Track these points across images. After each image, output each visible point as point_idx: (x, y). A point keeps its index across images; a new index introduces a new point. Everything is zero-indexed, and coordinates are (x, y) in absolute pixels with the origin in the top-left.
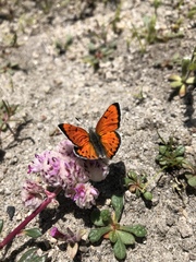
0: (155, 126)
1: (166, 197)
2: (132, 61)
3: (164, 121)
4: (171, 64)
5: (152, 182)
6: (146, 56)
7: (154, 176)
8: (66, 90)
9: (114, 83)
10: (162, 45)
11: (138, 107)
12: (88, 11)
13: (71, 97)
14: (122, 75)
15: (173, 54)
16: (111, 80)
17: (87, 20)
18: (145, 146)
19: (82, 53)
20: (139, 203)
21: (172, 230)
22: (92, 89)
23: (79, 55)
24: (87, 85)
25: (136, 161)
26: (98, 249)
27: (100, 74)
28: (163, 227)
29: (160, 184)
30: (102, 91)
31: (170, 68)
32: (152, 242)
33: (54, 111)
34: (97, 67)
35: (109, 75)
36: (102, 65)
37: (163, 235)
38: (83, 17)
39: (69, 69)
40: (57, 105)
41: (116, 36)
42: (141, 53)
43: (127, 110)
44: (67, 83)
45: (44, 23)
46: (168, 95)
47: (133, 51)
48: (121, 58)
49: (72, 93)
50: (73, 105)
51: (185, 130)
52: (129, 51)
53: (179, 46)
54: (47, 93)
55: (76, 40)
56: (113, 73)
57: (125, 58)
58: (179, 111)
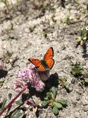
0: (70, 58)
1: (76, 88)
2: (61, 32)
3: (74, 56)
4: (77, 32)
5: (69, 82)
6: (66, 30)
7: (70, 79)
8: (33, 46)
9: (53, 42)
10: (73, 25)
11: (63, 51)
12: (42, 14)
13: (35, 49)
14: (56, 38)
15: (77, 28)
16: (52, 41)
17: (42, 18)
18: (66, 66)
19: (40, 31)
20: (64, 90)
21: (79, 102)
22: (44, 45)
23: (39, 32)
24: (42, 44)
25: (62, 73)
26: (46, 110)
27: (47, 39)
28: (75, 101)
29: (73, 82)
31: (76, 34)
32: (70, 107)
33: (28, 54)
34: (46, 36)
35: (51, 39)
36: (48, 35)
37: (75, 104)
38: (40, 16)
39: (35, 37)
40: (30, 52)
41: (54, 23)
42: (64, 29)
43: (58, 52)
44: (34, 43)
45: (24, 20)
46: (76, 45)
47: (61, 28)
48: (56, 32)
49: (36, 47)
50: (36, 52)
51: (83, 59)
52: (59, 29)
53: (80, 25)
54: (25, 47)
55: (37, 26)
56: (53, 38)
57: (58, 32)
58: (80, 51)
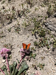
0: (32, 40)
1: (37, 49)
2: (24, 30)
5: (35, 48)
6: (26, 29)
7: (35, 47)
9: (23, 35)
10: (28, 26)
12: (11, 21)
15: (30, 28)
18: (32, 43)
19: (14, 30)
20: (34, 51)
24: (18, 36)
26: (32, 58)
27: (19, 34)
28: (38, 53)
29: (36, 48)
30: (21, 37)
31: (31, 30)
32: (37, 55)
35: (21, 34)
36: (19, 32)
37: (38, 54)
39: (13, 34)
41: (19, 26)
43: (27, 39)
44: (14, 37)
45: (2, 26)
49: (16, 38)
50: (18, 40)
51: (36, 39)
52: (23, 28)
55: (11, 28)
58: (34, 37)
